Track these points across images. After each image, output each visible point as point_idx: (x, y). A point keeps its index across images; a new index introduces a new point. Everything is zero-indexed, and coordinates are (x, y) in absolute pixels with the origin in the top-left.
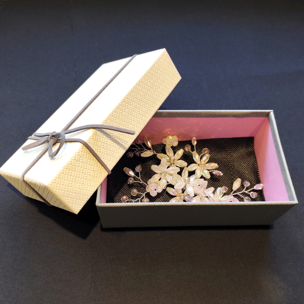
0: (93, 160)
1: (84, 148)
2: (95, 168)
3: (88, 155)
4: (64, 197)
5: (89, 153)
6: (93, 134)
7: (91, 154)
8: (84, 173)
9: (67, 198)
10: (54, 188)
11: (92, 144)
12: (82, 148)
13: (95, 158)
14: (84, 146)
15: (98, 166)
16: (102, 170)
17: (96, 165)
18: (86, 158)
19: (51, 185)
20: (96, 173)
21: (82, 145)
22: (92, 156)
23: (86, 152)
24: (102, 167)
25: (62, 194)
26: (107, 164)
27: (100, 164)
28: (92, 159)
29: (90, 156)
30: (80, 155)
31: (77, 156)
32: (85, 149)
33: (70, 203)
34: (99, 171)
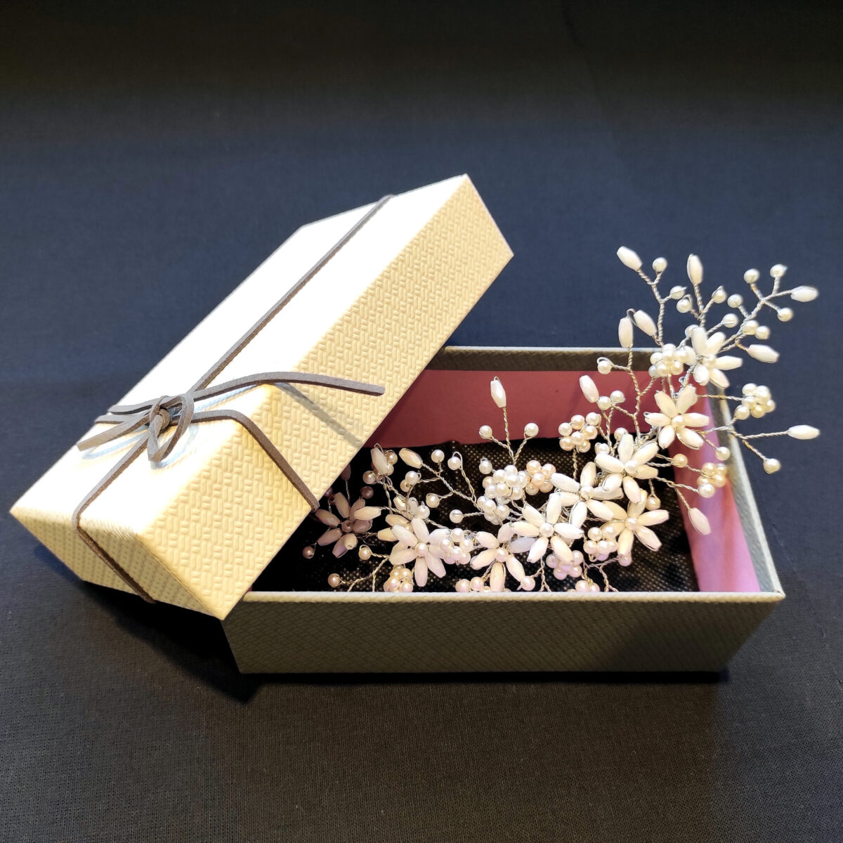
0: (270, 469)
1: (244, 436)
2: (275, 490)
3: (255, 454)
4: (187, 570)
5: (258, 451)
6: (271, 398)
7: (264, 452)
8: (245, 503)
9: (195, 573)
10: (160, 544)
11: (266, 425)
12: (241, 436)
13: (274, 464)
14: (244, 429)
15: (284, 487)
16: (294, 497)
17: (277, 483)
18: (249, 462)
19: (153, 533)
20: (278, 506)
21: (239, 425)
22: (268, 458)
23: (250, 446)
24: (295, 490)
25: (183, 561)
26: (308, 482)
27: (289, 482)
28: (266, 465)
29: (260, 456)
30: (234, 454)
31: (224, 457)
32: (247, 437)
33: (205, 587)
34: (286, 501)
